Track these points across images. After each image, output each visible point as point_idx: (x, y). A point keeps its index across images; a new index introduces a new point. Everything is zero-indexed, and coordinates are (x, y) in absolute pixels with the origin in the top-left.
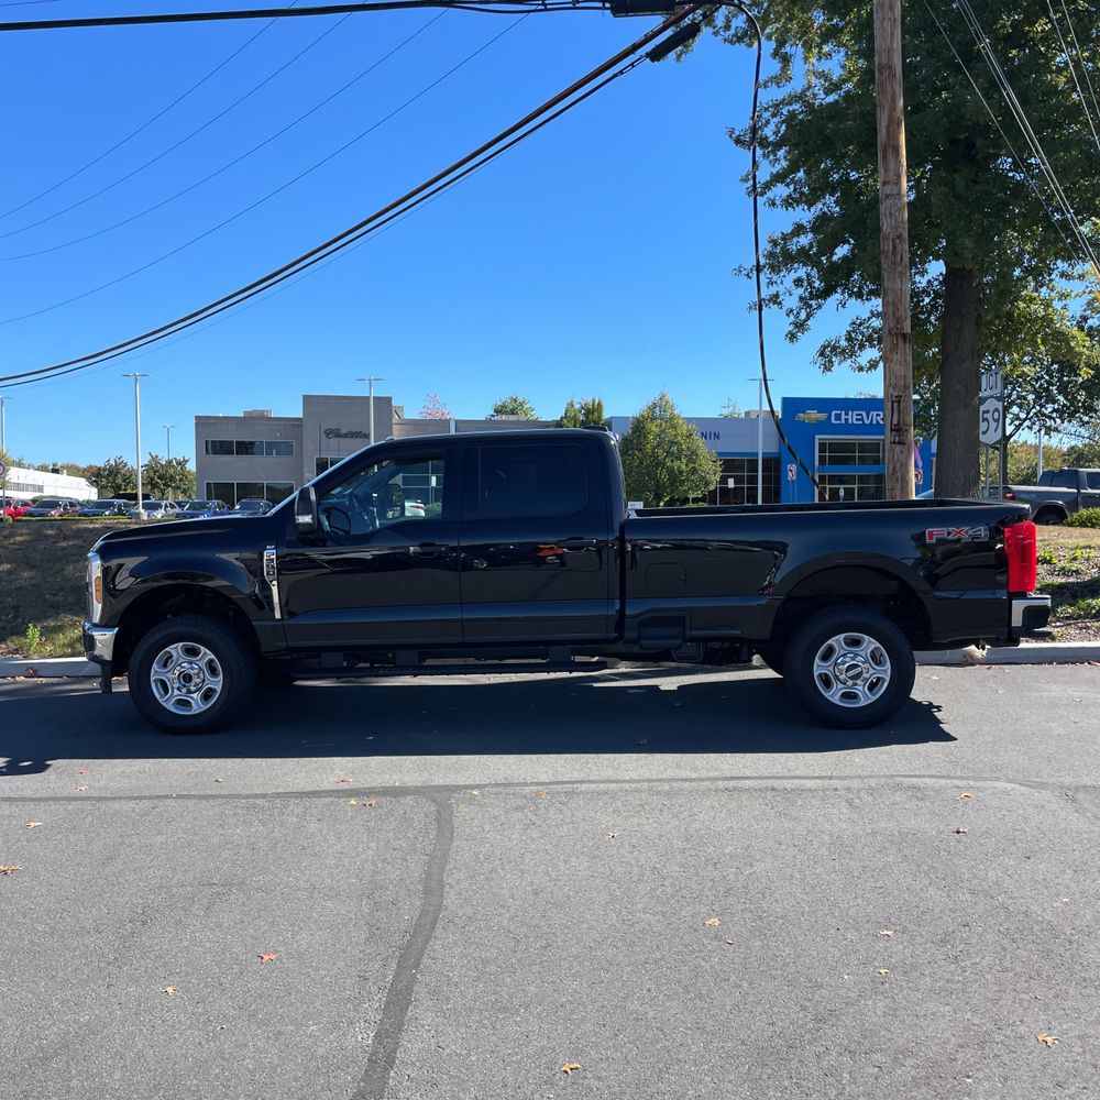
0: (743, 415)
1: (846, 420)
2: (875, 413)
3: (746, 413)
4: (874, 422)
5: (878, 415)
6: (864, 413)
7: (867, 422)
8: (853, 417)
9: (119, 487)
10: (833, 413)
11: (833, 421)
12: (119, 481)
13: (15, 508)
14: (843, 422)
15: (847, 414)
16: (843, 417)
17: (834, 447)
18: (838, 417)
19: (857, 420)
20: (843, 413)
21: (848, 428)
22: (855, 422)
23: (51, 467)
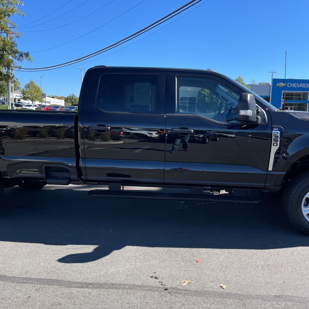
0: (258, 84)
1: (292, 86)
2: (301, 84)
3: (259, 83)
4: (301, 87)
5: (302, 85)
6: (298, 84)
7: (298, 87)
8: (294, 85)
9: (73, 103)
10: (288, 84)
11: (288, 86)
12: (73, 101)
13: (47, 108)
14: (291, 87)
15: (292, 84)
16: (291, 85)
17: (287, 94)
18: (289, 85)
19: (295, 86)
20: (291, 84)
21: (292, 89)
22: (295, 87)
23: (51, 97)
